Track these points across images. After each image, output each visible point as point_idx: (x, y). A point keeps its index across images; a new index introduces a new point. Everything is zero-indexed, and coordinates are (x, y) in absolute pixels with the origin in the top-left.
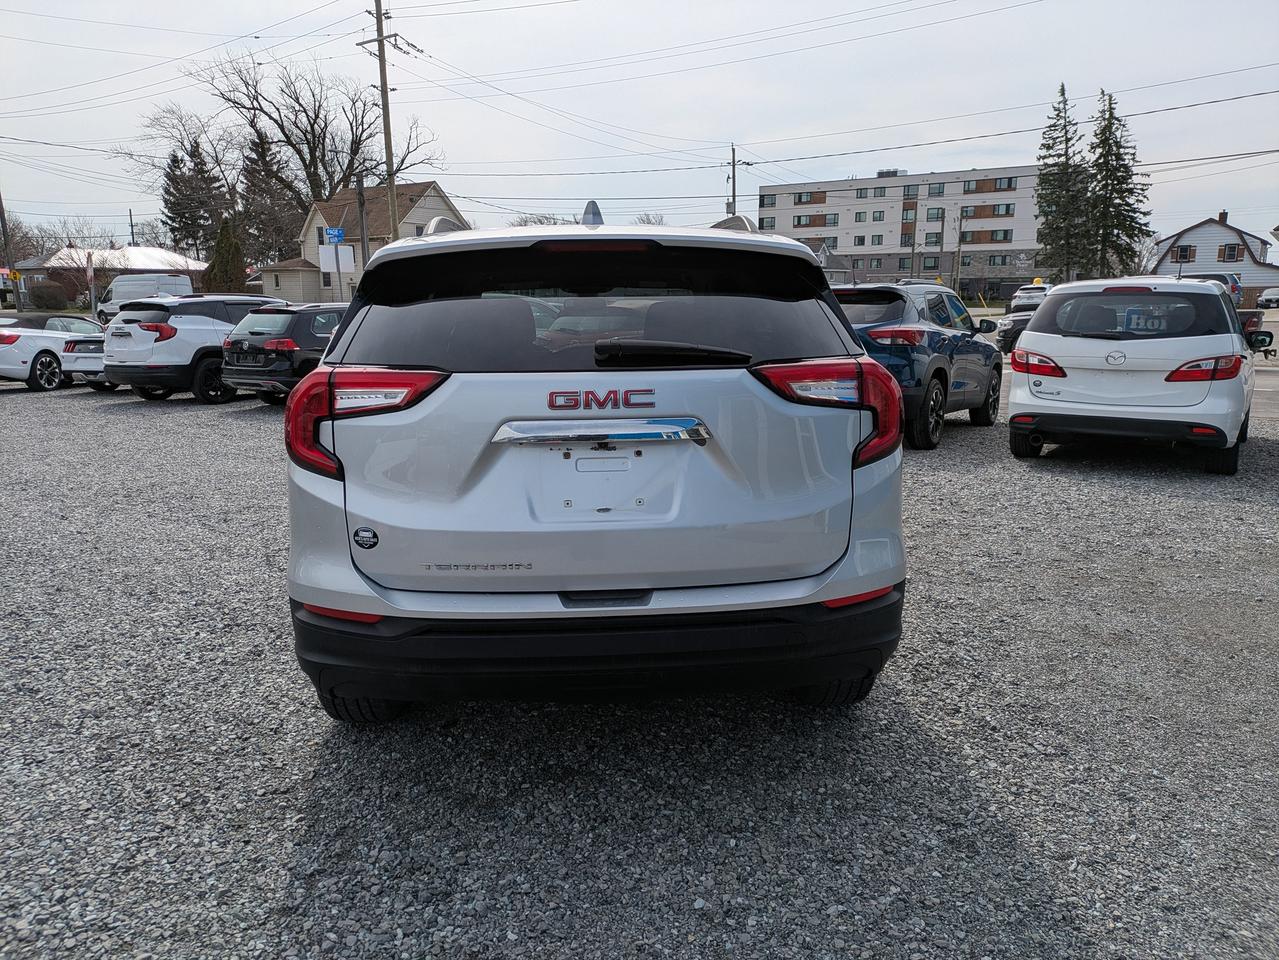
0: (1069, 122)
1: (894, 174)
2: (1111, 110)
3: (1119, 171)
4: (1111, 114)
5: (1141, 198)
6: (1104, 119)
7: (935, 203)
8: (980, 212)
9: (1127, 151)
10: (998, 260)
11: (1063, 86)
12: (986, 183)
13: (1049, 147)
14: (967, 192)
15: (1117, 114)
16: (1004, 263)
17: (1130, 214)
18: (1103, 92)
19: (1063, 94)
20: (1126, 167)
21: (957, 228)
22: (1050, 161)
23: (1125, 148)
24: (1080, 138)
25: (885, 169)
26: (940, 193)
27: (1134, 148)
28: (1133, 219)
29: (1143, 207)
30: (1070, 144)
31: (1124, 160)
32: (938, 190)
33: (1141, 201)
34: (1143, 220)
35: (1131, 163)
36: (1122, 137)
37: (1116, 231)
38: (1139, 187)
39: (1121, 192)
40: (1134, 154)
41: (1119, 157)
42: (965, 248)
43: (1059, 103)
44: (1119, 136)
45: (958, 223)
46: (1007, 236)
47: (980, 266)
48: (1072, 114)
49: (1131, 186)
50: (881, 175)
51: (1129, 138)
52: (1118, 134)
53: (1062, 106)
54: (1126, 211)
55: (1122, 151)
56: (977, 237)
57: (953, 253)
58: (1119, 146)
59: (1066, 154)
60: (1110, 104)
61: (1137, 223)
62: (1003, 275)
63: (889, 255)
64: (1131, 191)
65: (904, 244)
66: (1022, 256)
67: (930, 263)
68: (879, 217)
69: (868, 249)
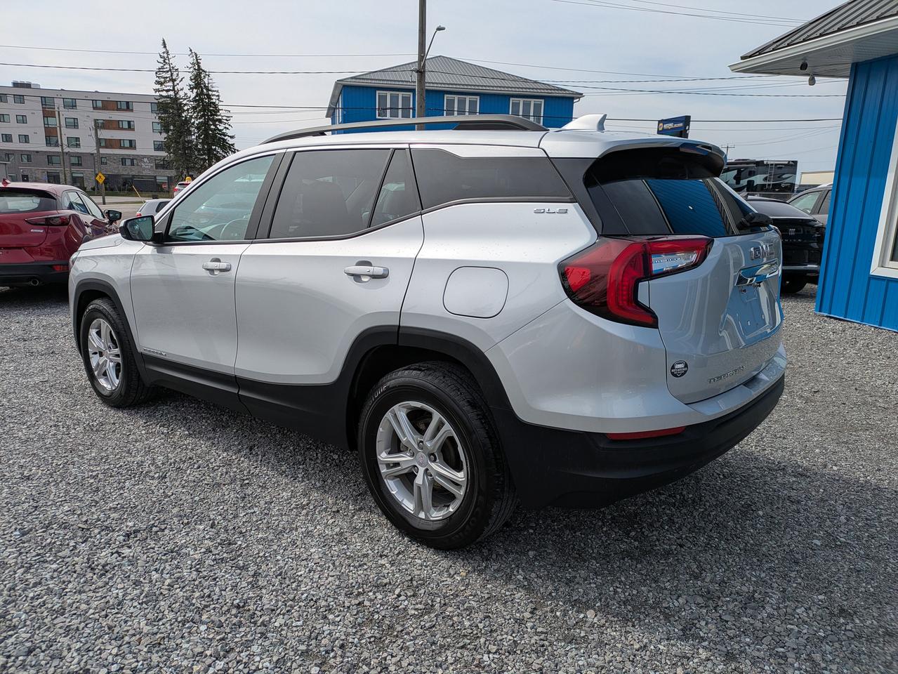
0: (173, 68)
1: (28, 86)
2: (198, 63)
3: (211, 107)
4: (199, 66)
5: (227, 126)
6: (195, 69)
7: (71, 114)
8: (107, 125)
9: (214, 93)
10: (128, 162)
11: (164, 41)
12: (109, 104)
13: (161, 84)
14: (95, 108)
15: (203, 67)
16: (132, 164)
17: (222, 137)
18: (191, 50)
19: (165, 47)
20: (214, 103)
21: (94, 136)
22: (164, 94)
23: (211, 90)
24: (181, 80)
25: (19, 80)
26: (74, 106)
27: (218, 91)
28: (224, 140)
29: (229, 133)
30: (176, 83)
31: (212, 99)
32: (71, 104)
33: (228, 128)
34: (231, 141)
35: (217, 102)
36: (208, 84)
37: (214, 147)
38: (224, 118)
39: (214, 121)
40: (218, 96)
41: (209, 97)
42: (102, 151)
43: (164, 53)
44: (207, 82)
45: (93, 132)
46: (132, 145)
47: (116, 166)
48: (174, 62)
49: (220, 117)
50: (16, 85)
51: (214, 85)
52: (206, 80)
53: (165, 55)
54: (219, 134)
55: (210, 93)
56: (110, 144)
57: (92, 154)
58: (208, 90)
59: (174, 90)
60: (197, 60)
61: (227, 143)
62: (134, 173)
63: (37, 152)
64: (220, 121)
65: (48, 143)
66: (145, 160)
67: (74, 160)
68: (22, 119)
69: (16, 145)
